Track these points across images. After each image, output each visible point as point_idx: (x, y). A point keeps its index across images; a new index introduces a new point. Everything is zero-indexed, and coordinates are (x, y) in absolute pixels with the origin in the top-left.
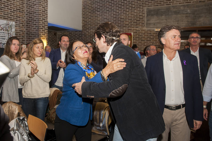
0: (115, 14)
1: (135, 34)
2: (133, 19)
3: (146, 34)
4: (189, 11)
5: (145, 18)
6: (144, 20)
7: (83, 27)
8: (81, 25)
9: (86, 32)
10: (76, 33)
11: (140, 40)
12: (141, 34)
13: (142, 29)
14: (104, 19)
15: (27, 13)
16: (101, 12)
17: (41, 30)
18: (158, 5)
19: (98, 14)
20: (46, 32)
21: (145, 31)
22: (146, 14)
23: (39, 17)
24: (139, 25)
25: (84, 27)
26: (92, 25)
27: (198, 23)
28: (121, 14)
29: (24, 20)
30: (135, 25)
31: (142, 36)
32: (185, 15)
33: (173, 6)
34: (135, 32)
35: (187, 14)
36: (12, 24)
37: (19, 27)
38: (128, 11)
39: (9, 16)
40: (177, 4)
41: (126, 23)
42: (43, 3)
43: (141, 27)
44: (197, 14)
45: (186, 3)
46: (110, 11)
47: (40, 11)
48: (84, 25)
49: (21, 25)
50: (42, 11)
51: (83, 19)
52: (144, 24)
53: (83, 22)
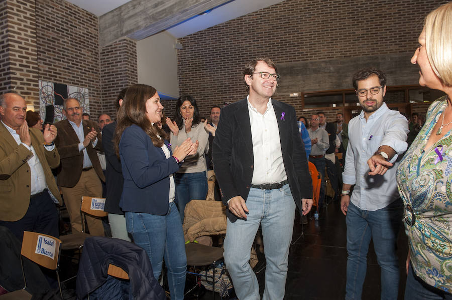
0: (230, 73)
4: (332, 69)
8: (178, 90)
10: (168, 104)
14: (214, 80)
16: (208, 70)
18: (291, 61)
19: (205, 73)
23: (128, 81)
29: (100, 86)
32: (326, 74)
33: (311, 63)
35: (330, 73)
36: (85, 92)
37: (93, 96)
39: (79, 80)
40: (316, 59)
42: (131, 59)
44: (342, 73)
45: (327, 58)
47: (129, 71)
48: (183, 90)
49: (96, 92)
50: (131, 71)
51: (180, 81)
53: (181, 86)
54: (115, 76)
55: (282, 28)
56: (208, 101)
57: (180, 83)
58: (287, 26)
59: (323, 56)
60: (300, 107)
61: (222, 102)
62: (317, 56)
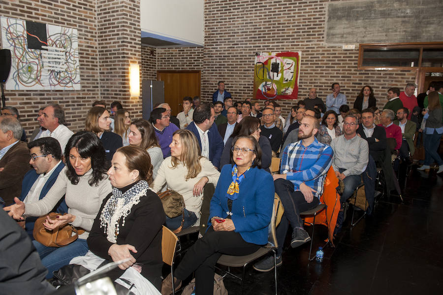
0: (267, 13)
1: (305, 53)
2: (303, 26)
3: (326, 55)
4: (408, 11)
5: (326, 22)
6: (324, 28)
7: (207, 39)
8: (203, 35)
9: (212, 48)
11: (314, 66)
12: (317, 54)
13: (319, 44)
14: (246, 23)
15: (99, 12)
16: (240, 10)
17: (129, 45)
19: (236, 13)
20: (137, 49)
21: (323, 49)
22: (328, 15)
23: (124, 20)
24: (314, 37)
25: (208, 40)
26: (223, 35)
27: (424, 34)
28: (280, 14)
29: (95, 26)
30: (306, 36)
31: (319, 57)
32: (400, 19)
34: (305, 49)
35: (404, 17)
36: (72, 34)
37: (85, 39)
38: (292, 8)
39: (66, 17)
41: (289, 33)
43: (318, 41)
44: (424, 18)
46: (258, 8)
47: (126, 7)
48: (209, 34)
49: (89, 34)
51: (206, 23)
52: (323, 34)
53: (207, 30)
54: (111, 14)
56: (237, 50)
57: (206, 26)
60: (355, 64)
61: (254, 53)
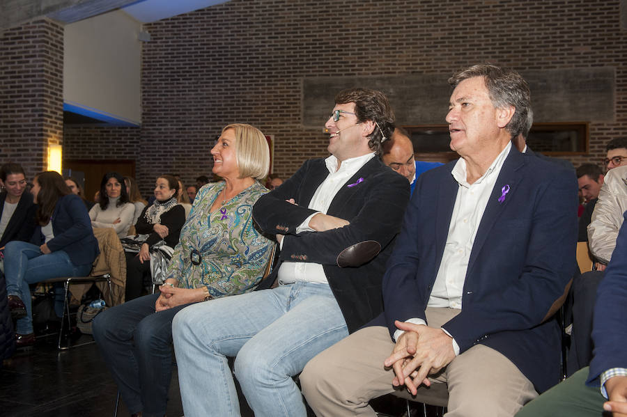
0: (229, 87)
1: (278, 137)
2: (275, 104)
3: (304, 140)
4: (391, 91)
5: (301, 101)
6: (299, 107)
7: (145, 116)
8: (140, 110)
9: (154, 129)
10: (123, 133)
11: (291, 153)
12: (293, 139)
13: (295, 127)
14: (201, 98)
16: (193, 81)
17: (49, 119)
18: (328, 75)
19: (187, 85)
20: (58, 125)
21: (301, 133)
22: (304, 93)
23: (45, 88)
24: (288, 117)
25: (148, 118)
26: (169, 112)
27: (410, 117)
28: (246, 89)
30: (278, 117)
31: (295, 143)
33: (360, 80)
34: (278, 133)
38: (260, 82)
40: (368, 74)
41: (258, 112)
42: (52, 54)
43: (293, 123)
44: (408, 99)
45: (385, 73)
46: (217, 80)
47: (47, 72)
48: (148, 111)
50: (51, 73)
51: (144, 95)
52: (298, 115)
53: (145, 104)
54: (23, 79)
55: (316, 20)
56: (190, 133)
57: (145, 99)
58: (325, 17)
59: (379, 69)
61: (213, 136)
62: (369, 70)
